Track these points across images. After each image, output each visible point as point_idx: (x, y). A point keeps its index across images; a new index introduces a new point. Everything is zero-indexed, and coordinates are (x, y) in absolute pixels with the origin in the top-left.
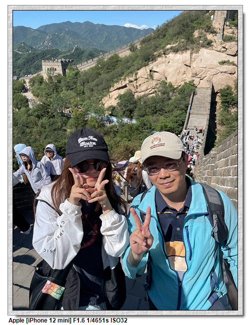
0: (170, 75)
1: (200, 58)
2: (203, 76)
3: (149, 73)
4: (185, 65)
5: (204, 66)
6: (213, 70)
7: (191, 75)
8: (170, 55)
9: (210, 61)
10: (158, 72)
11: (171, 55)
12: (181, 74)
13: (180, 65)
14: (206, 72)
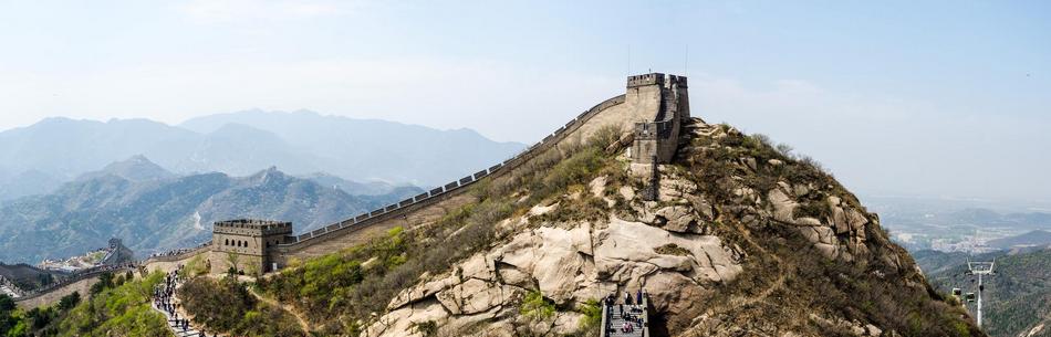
0: (547, 275)
1: (610, 238)
2: (624, 278)
3: (493, 268)
4: (580, 252)
5: (625, 257)
6: (643, 265)
7: (596, 275)
8: (542, 229)
9: (634, 246)
10: (515, 267)
11: (545, 231)
12: (574, 272)
13: (569, 252)
14: (630, 270)
